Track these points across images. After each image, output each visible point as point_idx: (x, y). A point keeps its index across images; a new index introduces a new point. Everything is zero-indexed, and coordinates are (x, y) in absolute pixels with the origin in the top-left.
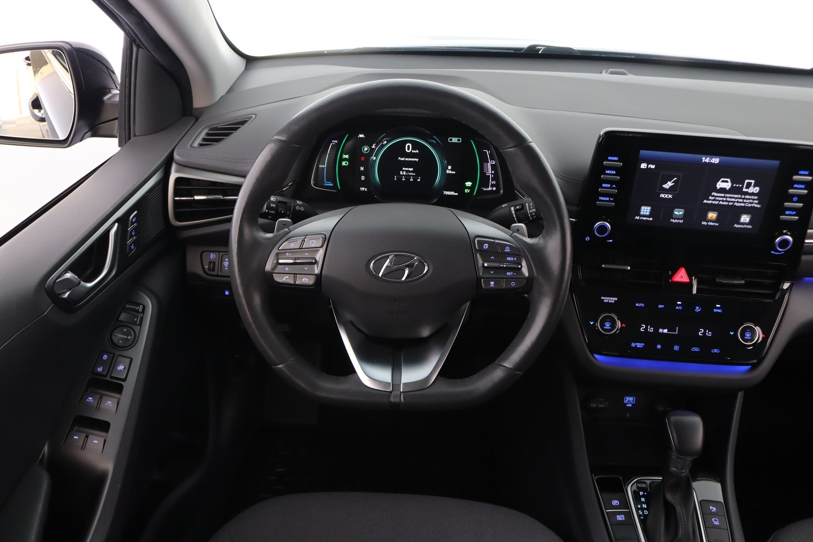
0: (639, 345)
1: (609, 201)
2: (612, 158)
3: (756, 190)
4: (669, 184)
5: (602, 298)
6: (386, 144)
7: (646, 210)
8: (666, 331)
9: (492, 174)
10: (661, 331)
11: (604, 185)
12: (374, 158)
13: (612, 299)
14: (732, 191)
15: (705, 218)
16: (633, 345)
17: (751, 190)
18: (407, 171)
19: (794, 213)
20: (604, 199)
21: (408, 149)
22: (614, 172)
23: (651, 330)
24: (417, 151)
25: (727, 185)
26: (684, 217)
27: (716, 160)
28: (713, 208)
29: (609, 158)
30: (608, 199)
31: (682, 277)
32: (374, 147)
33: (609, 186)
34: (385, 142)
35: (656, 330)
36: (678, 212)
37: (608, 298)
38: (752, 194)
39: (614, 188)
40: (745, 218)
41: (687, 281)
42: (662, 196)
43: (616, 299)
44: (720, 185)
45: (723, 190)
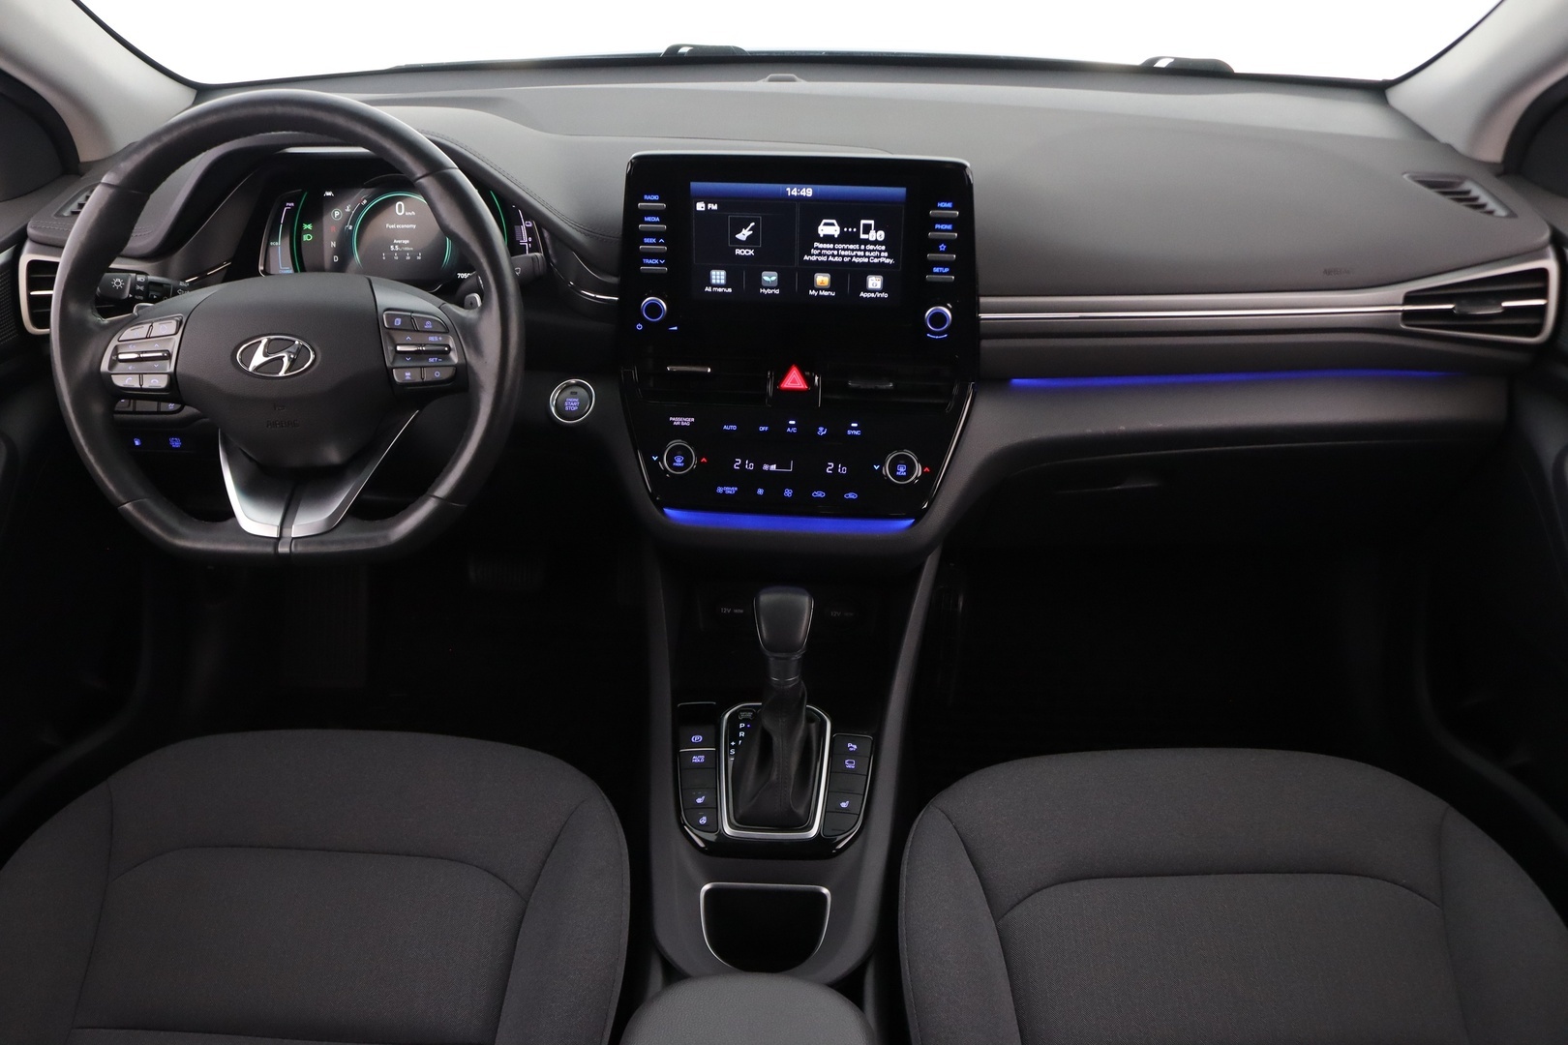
0: (730, 490)
1: (660, 265)
2: (649, 198)
3: (881, 235)
4: (744, 234)
5: (671, 419)
6: (366, 204)
7: (718, 276)
8: (773, 467)
9: (528, 242)
10: (766, 467)
11: (646, 240)
12: (351, 228)
13: (685, 420)
14: (844, 238)
15: (812, 285)
16: (720, 490)
17: (872, 236)
18: (400, 245)
19: (947, 270)
20: (651, 261)
21: (400, 211)
22: (658, 219)
23: (750, 466)
24: (413, 213)
25: (834, 230)
26: (780, 284)
27: (807, 192)
28: (823, 267)
29: (646, 197)
30: (657, 261)
31: (794, 381)
32: (348, 210)
33: (654, 240)
34: (365, 202)
35: (759, 466)
36: (770, 277)
37: (681, 419)
38: (876, 242)
39: (661, 244)
40: (875, 282)
41: (802, 387)
42: (738, 252)
43: (693, 420)
44: (823, 230)
45: (828, 239)
